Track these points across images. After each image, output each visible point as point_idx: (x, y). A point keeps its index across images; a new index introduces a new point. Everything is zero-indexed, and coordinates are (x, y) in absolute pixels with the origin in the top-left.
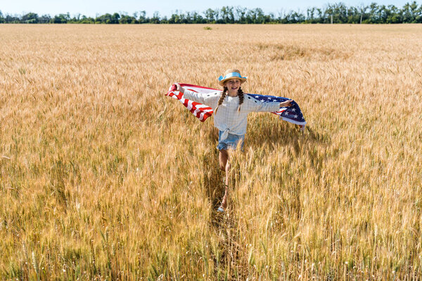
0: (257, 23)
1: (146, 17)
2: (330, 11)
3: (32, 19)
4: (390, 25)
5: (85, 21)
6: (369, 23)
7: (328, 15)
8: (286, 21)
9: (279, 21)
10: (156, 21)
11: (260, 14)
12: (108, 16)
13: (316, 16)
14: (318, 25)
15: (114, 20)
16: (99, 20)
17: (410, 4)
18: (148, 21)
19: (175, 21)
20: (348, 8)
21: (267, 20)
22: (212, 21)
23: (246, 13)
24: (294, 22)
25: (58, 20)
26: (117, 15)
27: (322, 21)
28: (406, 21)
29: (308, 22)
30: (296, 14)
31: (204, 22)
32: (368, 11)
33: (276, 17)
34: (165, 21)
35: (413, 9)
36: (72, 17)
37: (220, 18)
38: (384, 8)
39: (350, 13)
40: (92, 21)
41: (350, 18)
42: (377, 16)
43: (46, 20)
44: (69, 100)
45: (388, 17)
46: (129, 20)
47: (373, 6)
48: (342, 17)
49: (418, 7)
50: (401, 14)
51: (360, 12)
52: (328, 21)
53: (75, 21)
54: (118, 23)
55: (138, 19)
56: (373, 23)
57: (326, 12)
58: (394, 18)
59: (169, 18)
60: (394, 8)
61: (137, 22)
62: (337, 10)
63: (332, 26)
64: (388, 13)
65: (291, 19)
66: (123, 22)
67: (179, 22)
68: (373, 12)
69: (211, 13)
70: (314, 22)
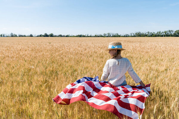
0: (117, 37)
1: (88, 35)
2: (136, 34)
3: (61, 36)
4: (153, 37)
5: (73, 36)
6: (147, 37)
7: (136, 35)
8: (124, 36)
9: (123, 36)
10: (91, 36)
11: (118, 35)
12: (79, 35)
13: (133, 35)
14: (133, 37)
15: (80, 36)
16: (77, 36)
17: (159, 32)
18: (89, 36)
19: (95, 36)
20: (141, 33)
21: (119, 36)
22: (105, 36)
23: (114, 34)
24: (127, 36)
25: (67, 36)
26: (81, 35)
27: (134, 36)
28: (158, 36)
29: (130, 37)
30: (127, 35)
31: (103, 37)
32: (147, 34)
33: (122, 35)
34: (93, 37)
35: (160, 33)
36: (70, 36)
37: (107, 36)
38: (151, 33)
39: (142, 34)
40: (75, 36)
41: (142, 35)
42: (149, 35)
43: (64, 36)
44: (62, 51)
45: (152, 35)
46: (84, 36)
47: (148, 32)
48: (139, 35)
49: (161, 33)
50: (156, 34)
51: (144, 34)
52: (136, 36)
53: (71, 36)
54: (81, 37)
55: (86, 36)
56: (148, 37)
57: (135, 34)
58: (154, 35)
59: (94, 36)
60: (154, 33)
61: (86, 37)
62: (138, 34)
63: (137, 37)
64: (153, 34)
65: (126, 36)
66: (83, 37)
67: (96, 37)
68: (148, 34)
69: (105, 34)
70: (132, 36)
